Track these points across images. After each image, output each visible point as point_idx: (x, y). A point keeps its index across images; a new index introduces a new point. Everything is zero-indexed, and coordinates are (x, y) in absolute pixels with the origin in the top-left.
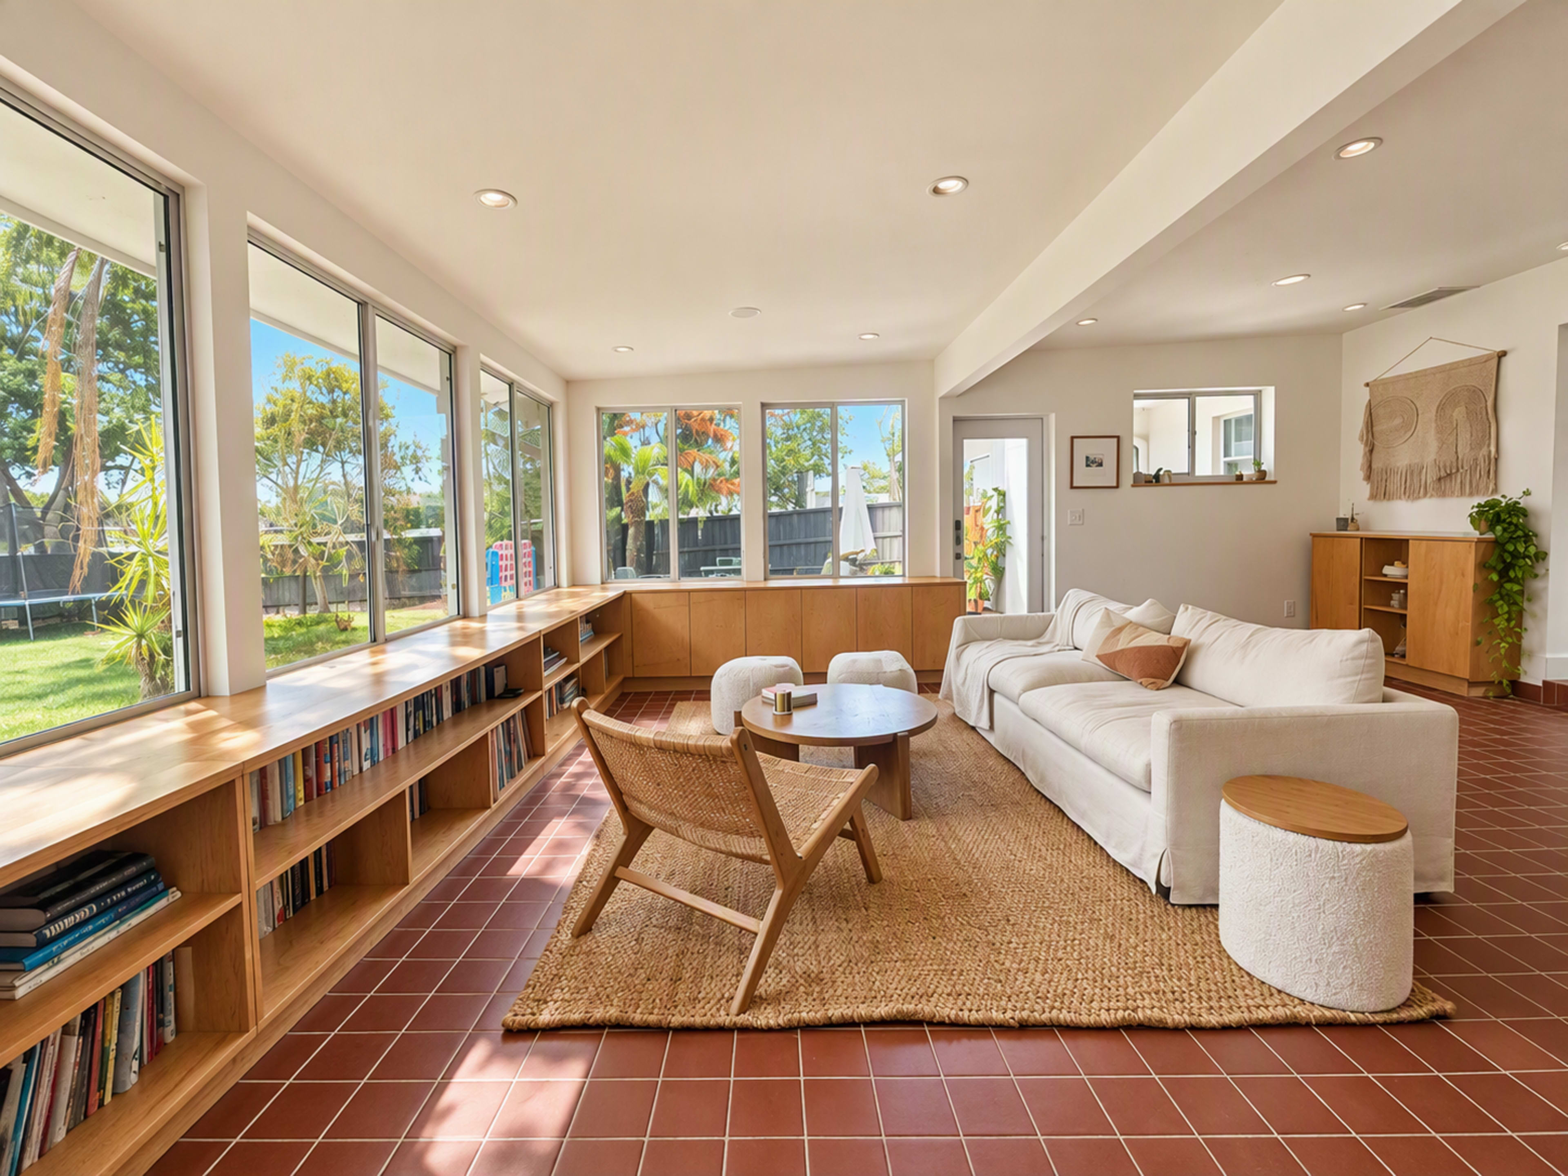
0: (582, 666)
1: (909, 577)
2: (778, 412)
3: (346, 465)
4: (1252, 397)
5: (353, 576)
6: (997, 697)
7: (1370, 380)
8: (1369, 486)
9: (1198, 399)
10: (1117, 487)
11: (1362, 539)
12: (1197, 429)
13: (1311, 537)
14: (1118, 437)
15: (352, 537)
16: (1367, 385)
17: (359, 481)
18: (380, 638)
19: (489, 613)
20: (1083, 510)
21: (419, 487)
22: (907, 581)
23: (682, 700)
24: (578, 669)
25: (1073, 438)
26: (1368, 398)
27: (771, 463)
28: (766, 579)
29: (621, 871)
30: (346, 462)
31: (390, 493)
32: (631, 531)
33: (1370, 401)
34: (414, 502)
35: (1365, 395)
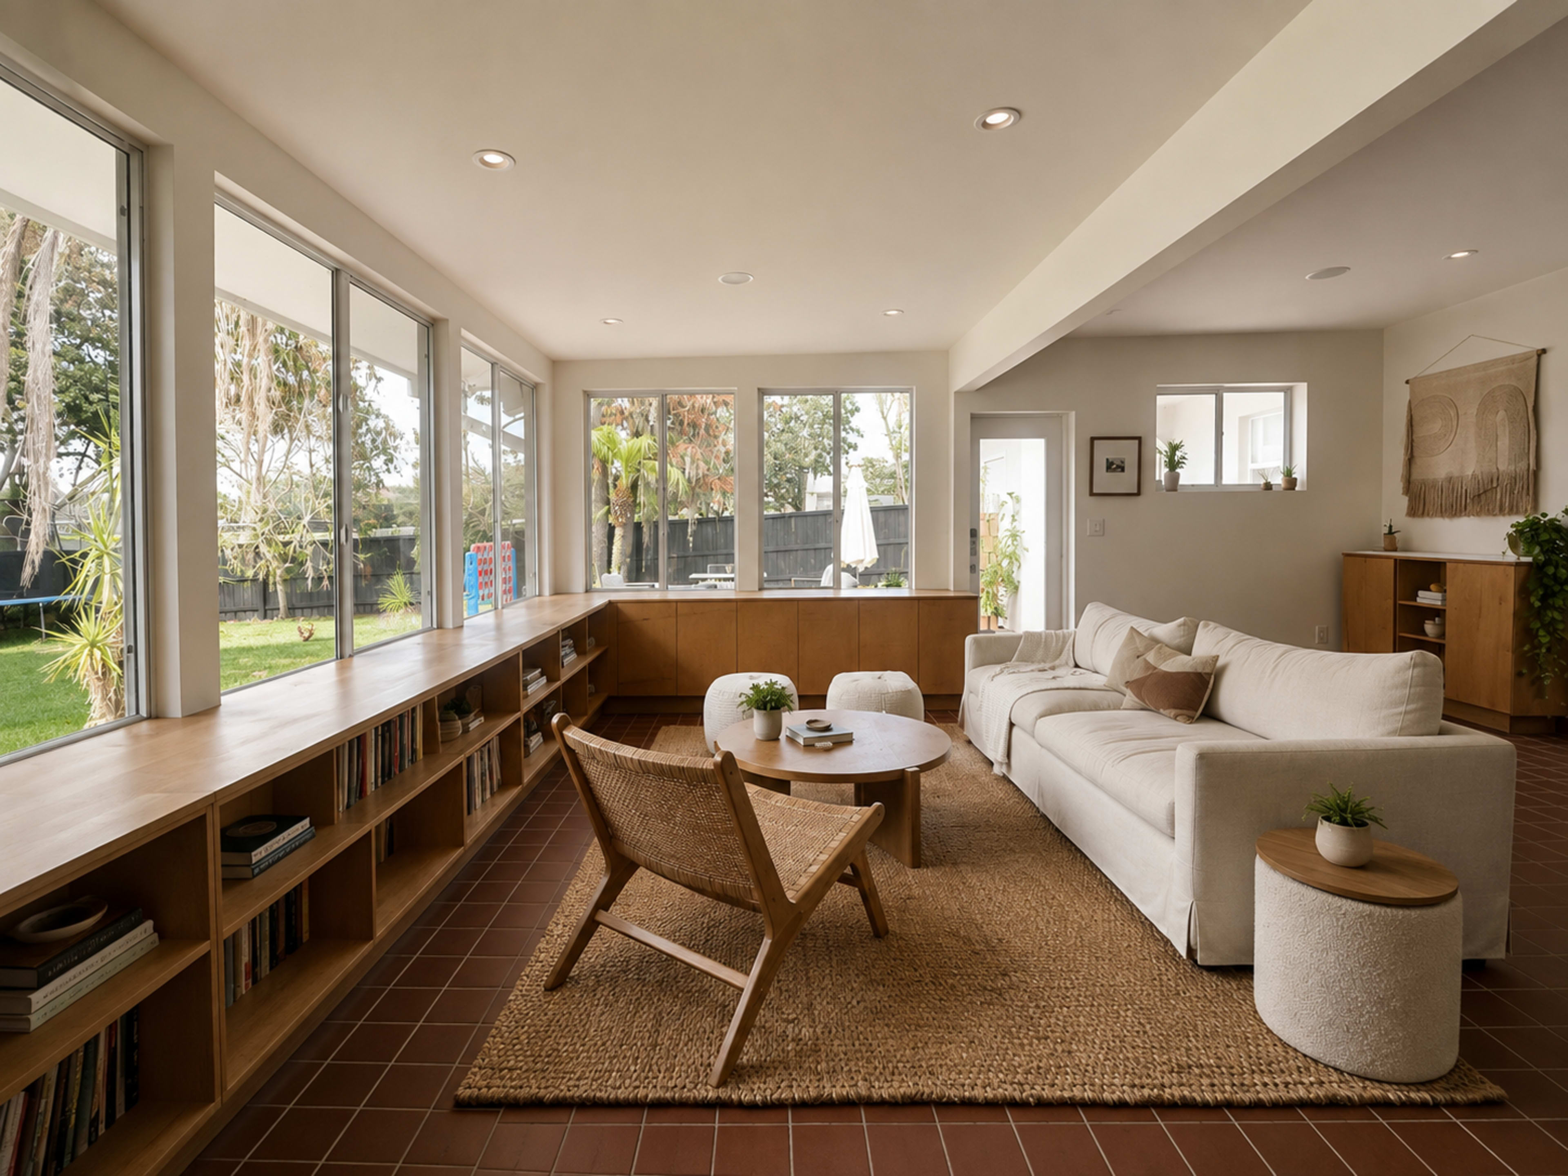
0: (564, 684)
1: (916, 589)
2: (777, 399)
3: (313, 454)
4: (1282, 394)
5: (319, 579)
6: (1015, 730)
7: (1410, 377)
8: (1407, 498)
9: (1225, 395)
10: (1138, 494)
11: (1396, 560)
12: (1224, 430)
13: (1342, 557)
14: (1139, 439)
15: (319, 536)
16: (1407, 382)
17: (327, 472)
18: (347, 651)
19: (466, 623)
20: (1104, 521)
21: (389, 480)
22: (914, 595)
23: (668, 724)
24: (559, 688)
25: (1093, 439)
26: (1408, 398)
27: (768, 458)
28: (761, 589)
29: (602, 916)
30: (314, 451)
31: (360, 486)
32: (618, 532)
33: (1410, 402)
34: (386, 497)
35: (1405, 394)
